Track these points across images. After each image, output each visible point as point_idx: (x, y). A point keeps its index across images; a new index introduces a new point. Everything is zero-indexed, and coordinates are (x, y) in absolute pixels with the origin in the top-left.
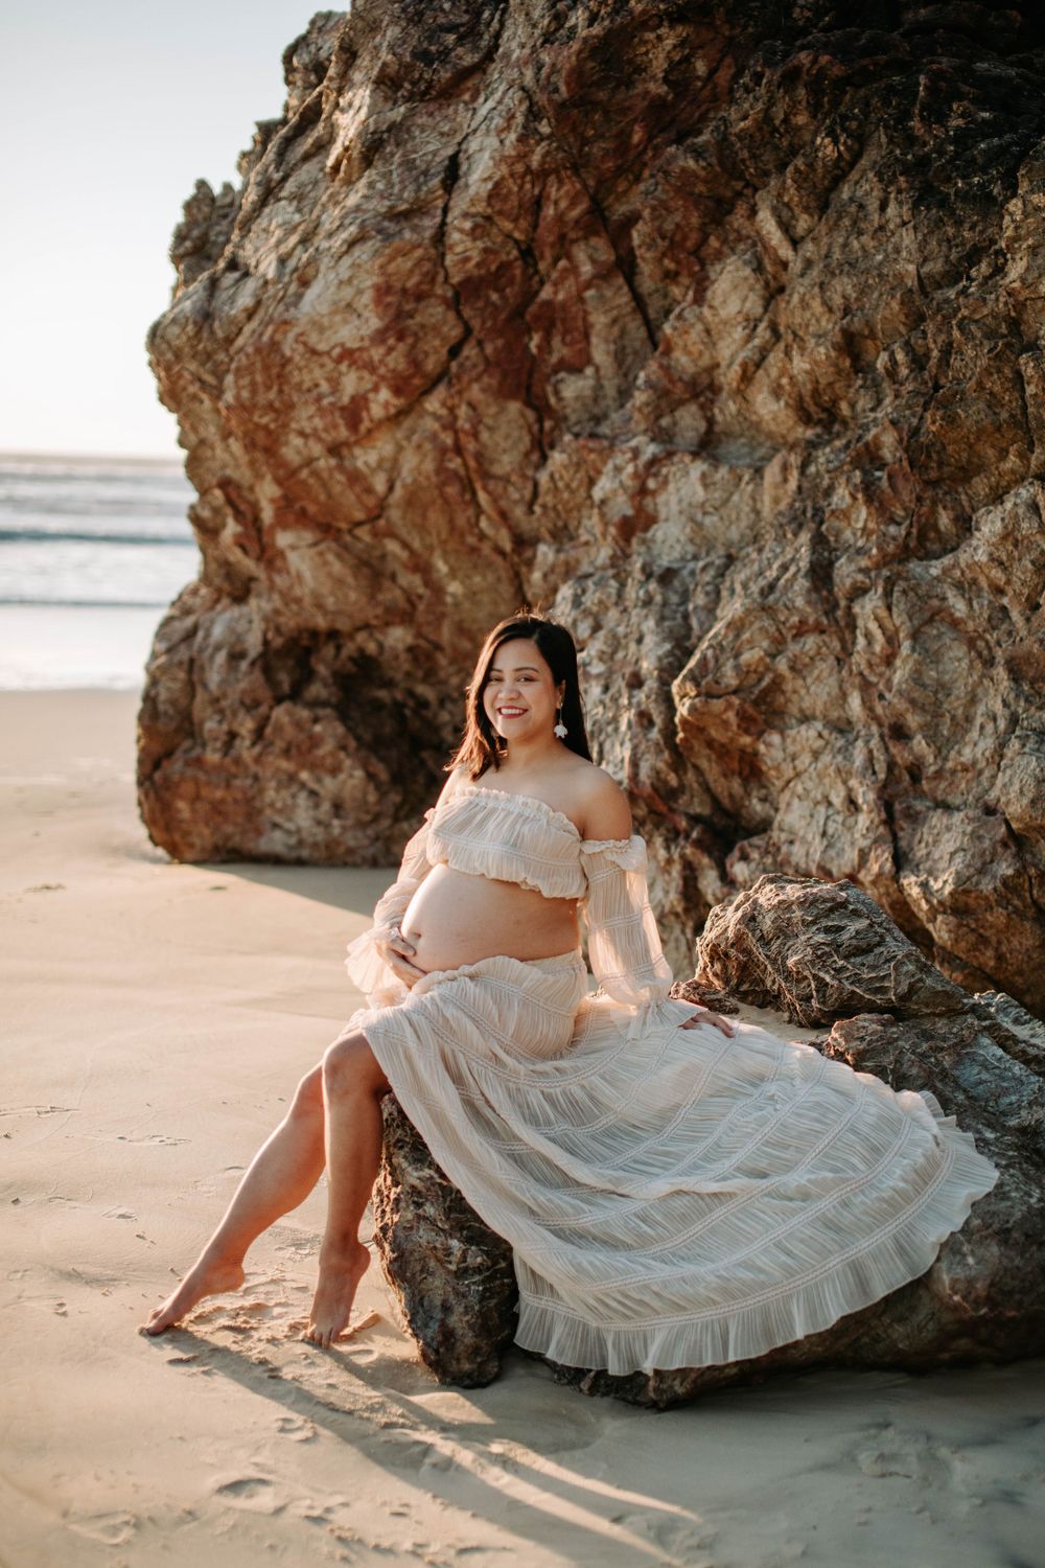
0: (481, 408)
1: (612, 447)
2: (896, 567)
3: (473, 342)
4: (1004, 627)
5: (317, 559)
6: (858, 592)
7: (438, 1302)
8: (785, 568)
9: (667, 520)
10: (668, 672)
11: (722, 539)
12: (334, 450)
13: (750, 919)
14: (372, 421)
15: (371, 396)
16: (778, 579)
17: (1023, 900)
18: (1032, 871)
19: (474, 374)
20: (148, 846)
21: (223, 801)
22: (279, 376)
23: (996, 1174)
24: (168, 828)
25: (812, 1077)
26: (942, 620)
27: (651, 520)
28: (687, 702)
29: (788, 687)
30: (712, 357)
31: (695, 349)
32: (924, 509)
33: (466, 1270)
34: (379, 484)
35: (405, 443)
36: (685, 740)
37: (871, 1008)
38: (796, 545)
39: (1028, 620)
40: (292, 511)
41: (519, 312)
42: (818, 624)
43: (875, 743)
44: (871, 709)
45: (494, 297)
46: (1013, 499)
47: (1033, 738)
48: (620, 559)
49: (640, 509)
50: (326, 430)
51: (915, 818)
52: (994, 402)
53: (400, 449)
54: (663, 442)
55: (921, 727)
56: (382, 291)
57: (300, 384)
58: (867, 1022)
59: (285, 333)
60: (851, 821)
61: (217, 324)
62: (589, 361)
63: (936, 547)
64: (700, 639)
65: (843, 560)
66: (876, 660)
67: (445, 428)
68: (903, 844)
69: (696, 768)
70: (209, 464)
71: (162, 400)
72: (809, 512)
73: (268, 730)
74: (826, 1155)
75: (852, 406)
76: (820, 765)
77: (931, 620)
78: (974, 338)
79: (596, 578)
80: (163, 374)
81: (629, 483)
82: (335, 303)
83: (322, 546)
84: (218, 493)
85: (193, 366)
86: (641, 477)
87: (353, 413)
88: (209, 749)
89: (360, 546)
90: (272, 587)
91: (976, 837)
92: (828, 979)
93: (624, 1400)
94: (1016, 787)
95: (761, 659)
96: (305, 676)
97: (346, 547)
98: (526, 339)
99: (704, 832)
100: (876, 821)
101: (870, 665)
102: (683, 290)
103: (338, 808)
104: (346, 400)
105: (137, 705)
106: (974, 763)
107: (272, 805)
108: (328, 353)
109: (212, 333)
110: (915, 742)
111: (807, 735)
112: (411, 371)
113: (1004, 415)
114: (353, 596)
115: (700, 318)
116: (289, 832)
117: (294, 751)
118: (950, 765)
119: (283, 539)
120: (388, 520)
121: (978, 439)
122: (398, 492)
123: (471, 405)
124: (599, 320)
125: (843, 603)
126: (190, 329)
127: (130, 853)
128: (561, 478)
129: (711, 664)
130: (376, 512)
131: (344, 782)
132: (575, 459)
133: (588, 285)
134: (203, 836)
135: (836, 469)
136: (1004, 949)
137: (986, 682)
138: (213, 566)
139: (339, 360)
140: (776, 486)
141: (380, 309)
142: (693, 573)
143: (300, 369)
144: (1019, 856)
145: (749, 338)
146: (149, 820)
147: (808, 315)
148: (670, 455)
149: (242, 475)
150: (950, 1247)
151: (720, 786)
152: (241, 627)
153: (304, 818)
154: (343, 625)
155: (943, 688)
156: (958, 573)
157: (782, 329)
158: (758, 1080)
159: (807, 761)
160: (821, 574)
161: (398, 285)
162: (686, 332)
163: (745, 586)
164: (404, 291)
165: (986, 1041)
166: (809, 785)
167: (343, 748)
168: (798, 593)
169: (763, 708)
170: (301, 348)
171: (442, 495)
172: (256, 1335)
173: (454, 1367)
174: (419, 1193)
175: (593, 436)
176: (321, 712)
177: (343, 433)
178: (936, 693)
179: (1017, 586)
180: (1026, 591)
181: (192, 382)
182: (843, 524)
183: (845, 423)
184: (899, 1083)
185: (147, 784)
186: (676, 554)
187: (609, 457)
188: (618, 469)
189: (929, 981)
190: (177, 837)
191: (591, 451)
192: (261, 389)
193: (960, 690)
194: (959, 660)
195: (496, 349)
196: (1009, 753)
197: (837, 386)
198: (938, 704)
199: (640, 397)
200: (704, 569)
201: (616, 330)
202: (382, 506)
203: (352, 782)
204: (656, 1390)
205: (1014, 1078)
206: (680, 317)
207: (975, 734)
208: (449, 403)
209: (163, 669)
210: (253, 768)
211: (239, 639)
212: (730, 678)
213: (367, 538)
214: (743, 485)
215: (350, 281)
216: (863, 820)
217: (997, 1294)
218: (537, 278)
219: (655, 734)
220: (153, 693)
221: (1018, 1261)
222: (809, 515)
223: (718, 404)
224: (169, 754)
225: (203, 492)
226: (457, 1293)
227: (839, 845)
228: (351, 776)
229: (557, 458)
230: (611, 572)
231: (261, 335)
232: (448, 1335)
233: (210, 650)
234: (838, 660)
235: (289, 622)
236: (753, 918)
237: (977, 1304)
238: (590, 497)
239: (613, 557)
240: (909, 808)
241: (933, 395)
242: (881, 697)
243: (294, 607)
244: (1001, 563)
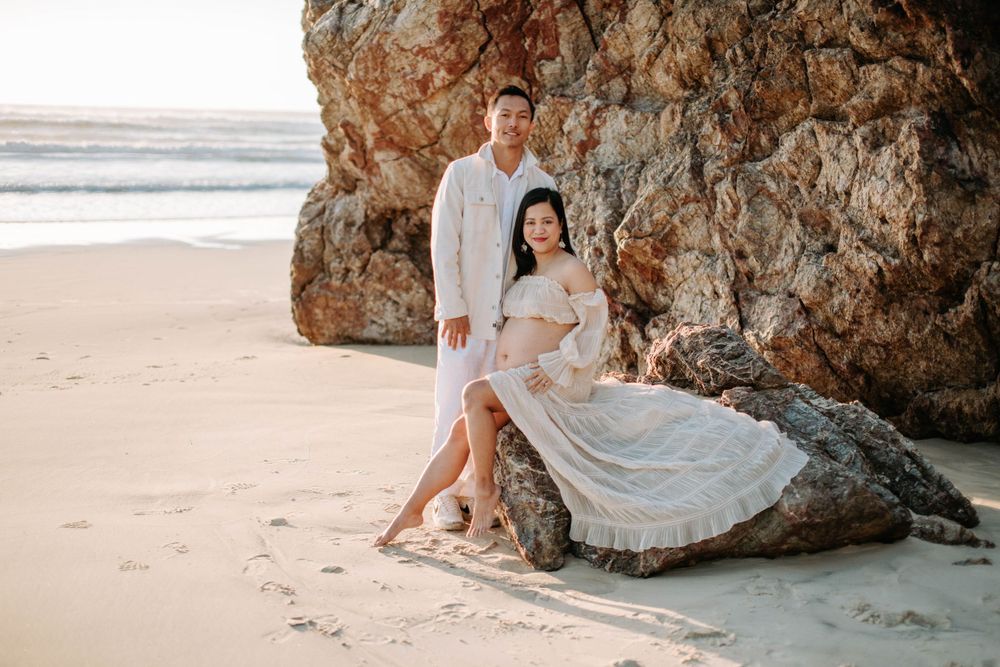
0: (498, 81)
1: (574, 102)
2: (738, 166)
3: (493, 43)
4: (797, 197)
5: (398, 168)
6: (718, 179)
7: (532, 530)
8: (677, 167)
9: (605, 142)
10: (611, 226)
11: (637, 153)
12: (411, 105)
13: (677, 343)
14: (435, 88)
15: (434, 74)
16: (673, 173)
17: (810, 342)
18: (815, 326)
19: (494, 61)
20: (297, 335)
21: (342, 308)
22: (382, 63)
23: (807, 458)
24: (309, 325)
25: (715, 415)
26: (763, 194)
27: (597, 143)
28: (624, 241)
29: (679, 232)
30: (630, 52)
31: (621, 47)
32: (753, 134)
33: (546, 513)
34: (438, 124)
35: (453, 101)
36: (622, 262)
37: (741, 384)
38: (683, 154)
39: (810, 193)
40: (385, 140)
41: (519, 26)
42: (695, 196)
43: (728, 261)
44: (725, 243)
45: (505, 18)
46: (801, 129)
47: (814, 256)
48: (579, 165)
49: (590, 136)
50: (408, 94)
51: (750, 300)
52: (790, 76)
53: (450, 103)
54: (603, 99)
55: (753, 252)
56: (443, 15)
57: (393, 68)
58: (740, 391)
59: (386, 39)
60: (715, 303)
61: (345, 34)
62: (558, 53)
63: (759, 155)
64: (628, 207)
65: (709, 162)
66: (727, 216)
67: (476, 92)
68: (744, 314)
69: (627, 278)
70: (336, 114)
71: (309, 77)
72: (689, 136)
73: (369, 267)
74: (724, 450)
75: (711, 79)
76: (697, 274)
77: (757, 194)
78: (779, 42)
79: (567, 174)
80: (312, 62)
81: (584, 122)
82: (415, 22)
83: (402, 160)
84: (341, 130)
85: (330, 58)
86: (591, 119)
87: (424, 84)
88: (334, 278)
89: (424, 160)
90: (371, 183)
91: (784, 309)
92: (719, 370)
93: (626, 574)
94: (806, 281)
95: (665, 217)
96: (389, 235)
97: (415, 161)
98: (523, 41)
99: (632, 312)
100: (730, 303)
101: (725, 219)
102: (613, 14)
103: (410, 311)
104: (420, 77)
105: (290, 253)
106: (782, 270)
107: (371, 310)
108: (411, 50)
109: (342, 38)
110: (750, 259)
111: (690, 258)
112: (459, 60)
113: (796, 83)
114: (418, 189)
115: (624, 30)
116: (381, 325)
117: (384, 278)
118: (769, 271)
119: (378, 156)
120: (441, 145)
121: (782, 96)
122: (449, 127)
123: (492, 79)
124: (564, 30)
125: (709, 186)
126: (329, 37)
127: (287, 340)
128: (544, 119)
129: (637, 220)
130: (435, 140)
131: (414, 296)
132: (552, 109)
133: (558, 11)
134: (330, 329)
135: (704, 113)
136: (800, 368)
137: (788, 227)
138: (335, 173)
139: (417, 54)
140: (668, 123)
141: (442, 25)
142: (622, 171)
143: (394, 60)
144: (807, 318)
145: (652, 41)
146: (298, 321)
147: (686, 28)
148: (607, 106)
149: (355, 119)
150: (786, 490)
151: (641, 288)
152: (352, 207)
153: (390, 317)
154: (411, 205)
155: (765, 230)
156: (771, 169)
157: (670, 36)
158: (688, 417)
159: (690, 272)
160: (697, 170)
161: (452, 12)
162: (616, 38)
163: (653, 178)
164: (455, 15)
165: (798, 400)
166: (692, 285)
167: (413, 276)
168: (685, 181)
169: (666, 244)
170: (395, 48)
171: (474, 130)
172: (438, 552)
173: (541, 561)
174: (521, 476)
175: (562, 96)
176: (400, 256)
177: (418, 95)
178: (761, 233)
179: (804, 174)
180: (808, 178)
181: (329, 67)
182: (708, 143)
183: (706, 88)
184: (758, 418)
185: (298, 299)
186: (611, 162)
187: (572, 108)
188: (577, 114)
189: (770, 370)
190: (315, 330)
191: (563, 104)
192: (371, 70)
193: (774, 232)
194: (773, 215)
195: (505, 47)
196: (801, 264)
197: (702, 68)
198: (762, 239)
199: (590, 74)
200: (629, 169)
201: (574, 35)
202: (438, 136)
203: (418, 296)
204: (644, 567)
205: (813, 417)
206: (612, 29)
207: (782, 255)
208: (479, 78)
209: (307, 233)
210: (360, 289)
211: (350, 215)
212: (647, 228)
213: (428, 155)
214: (649, 122)
215: (424, 9)
216: (722, 302)
217: (811, 511)
218: (529, 7)
219: (604, 260)
220: (300, 247)
221: (821, 496)
222: (689, 138)
223: (633, 77)
224: (310, 282)
225: (331, 130)
226: (542, 525)
227: (709, 316)
228: (418, 292)
229: (541, 109)
230: (575, 172)
231: (372, 40)
232: (538, 545)
233: (333, 221)
234: (707, 217)
235: (380, 204)
236: (678, 343)
237: (801, 516)
238: (561, 129)
239: (575, 163)
240: (747, 295)
241: (757, 72)
242: (731, 236)
243: (383, 196)
244: (795, 163)
